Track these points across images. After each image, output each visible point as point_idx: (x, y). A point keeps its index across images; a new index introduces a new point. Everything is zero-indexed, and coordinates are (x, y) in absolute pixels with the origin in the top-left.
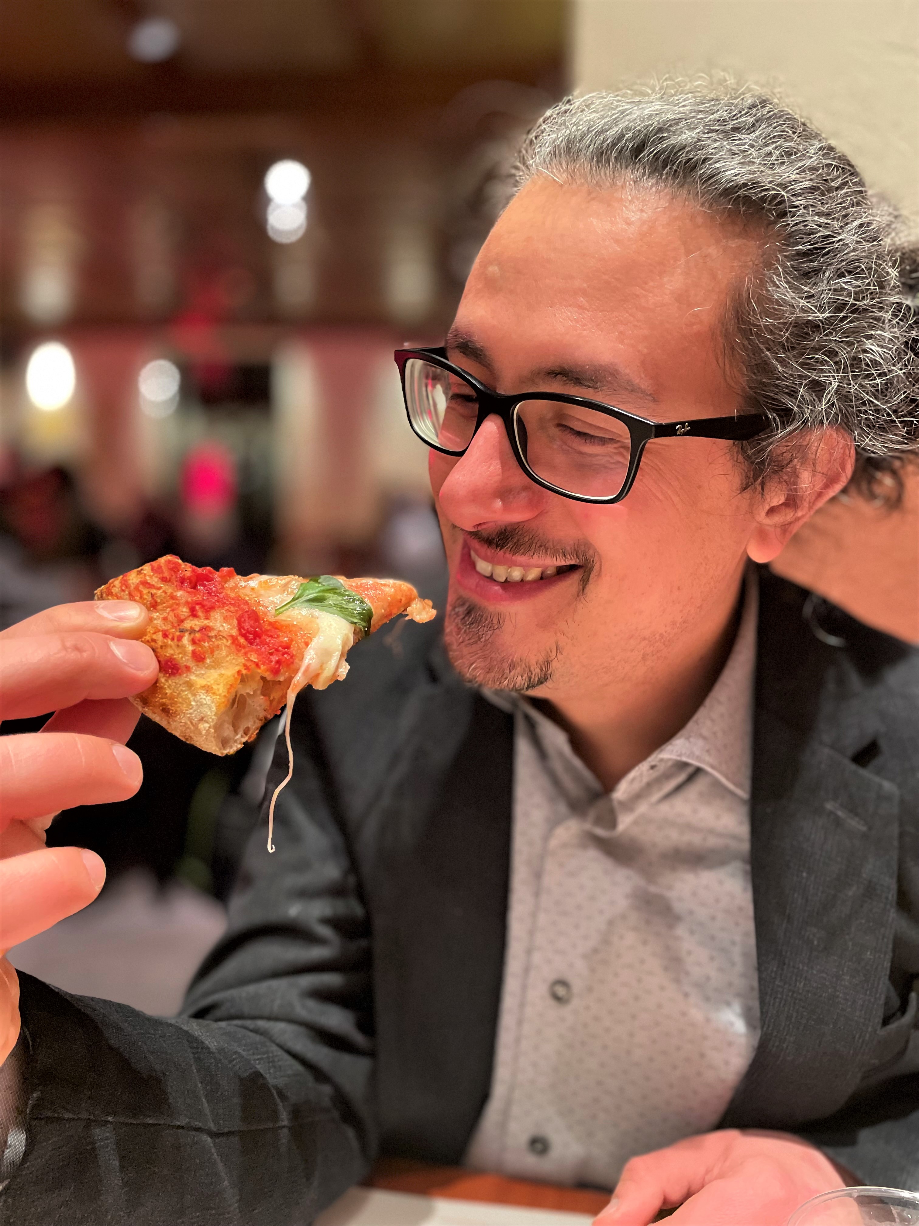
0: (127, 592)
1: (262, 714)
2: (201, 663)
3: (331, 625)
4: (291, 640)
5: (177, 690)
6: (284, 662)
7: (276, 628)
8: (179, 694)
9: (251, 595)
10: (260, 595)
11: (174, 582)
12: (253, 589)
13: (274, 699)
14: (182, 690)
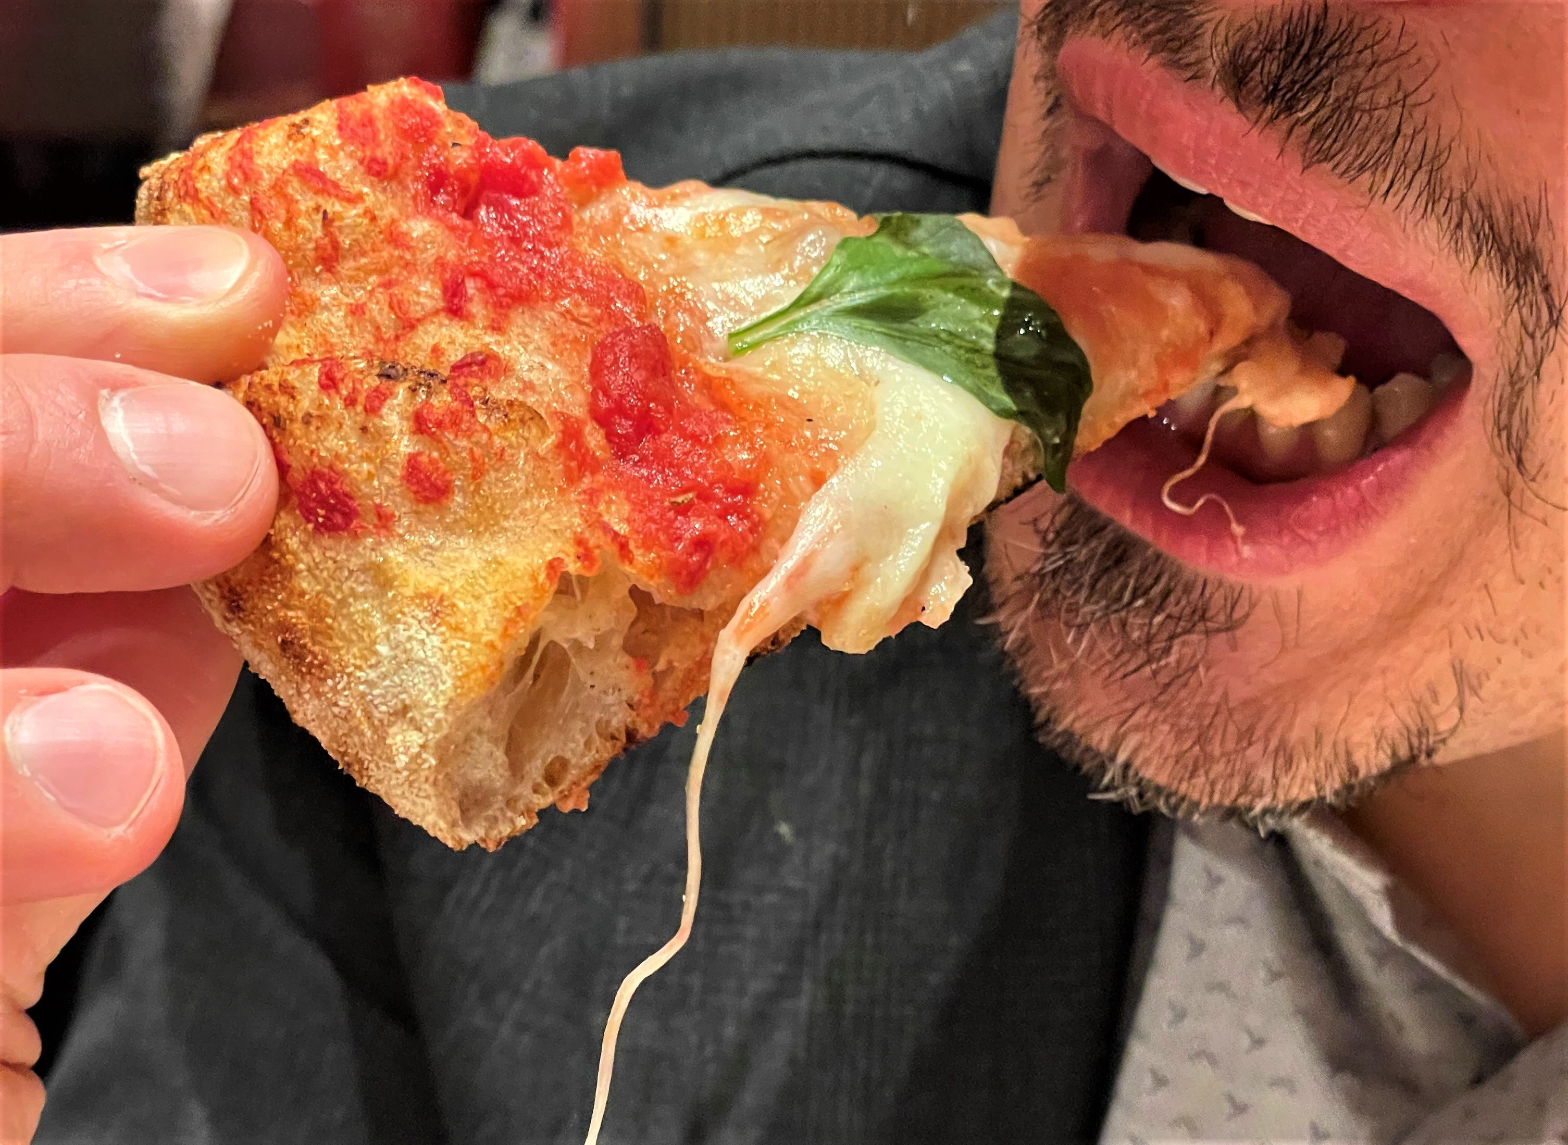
0: (246, 198)
1: (619, 719)
2: (430, 508)
3: (919, 417)
4: (765, 461)
5: (339, 588)
6: (724, 543)
7: (723, 406)
8: (343, 603)
9: (661, 263)
10: (692, 270)
11: (409, 181)
12: (671, 241)
13: (670, 668)
14: (353, 593)
